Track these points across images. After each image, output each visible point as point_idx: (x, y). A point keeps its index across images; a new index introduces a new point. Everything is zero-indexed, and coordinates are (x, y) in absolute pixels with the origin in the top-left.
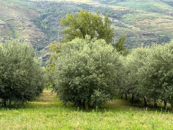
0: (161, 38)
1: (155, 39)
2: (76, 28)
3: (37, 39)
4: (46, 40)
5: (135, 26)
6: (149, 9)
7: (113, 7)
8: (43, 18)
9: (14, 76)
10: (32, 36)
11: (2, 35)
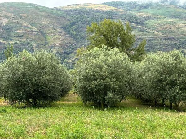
0: (181, 42)
1: (176, 42)
2: (100, 35)
3: (67, 44)
4: (75, 45)
5: (157, 31)
6: (170, 15)
7: (136, 13)
8: (72, 25)
9: (42, 80)
10: (62, 42)
11: (35, 41)
